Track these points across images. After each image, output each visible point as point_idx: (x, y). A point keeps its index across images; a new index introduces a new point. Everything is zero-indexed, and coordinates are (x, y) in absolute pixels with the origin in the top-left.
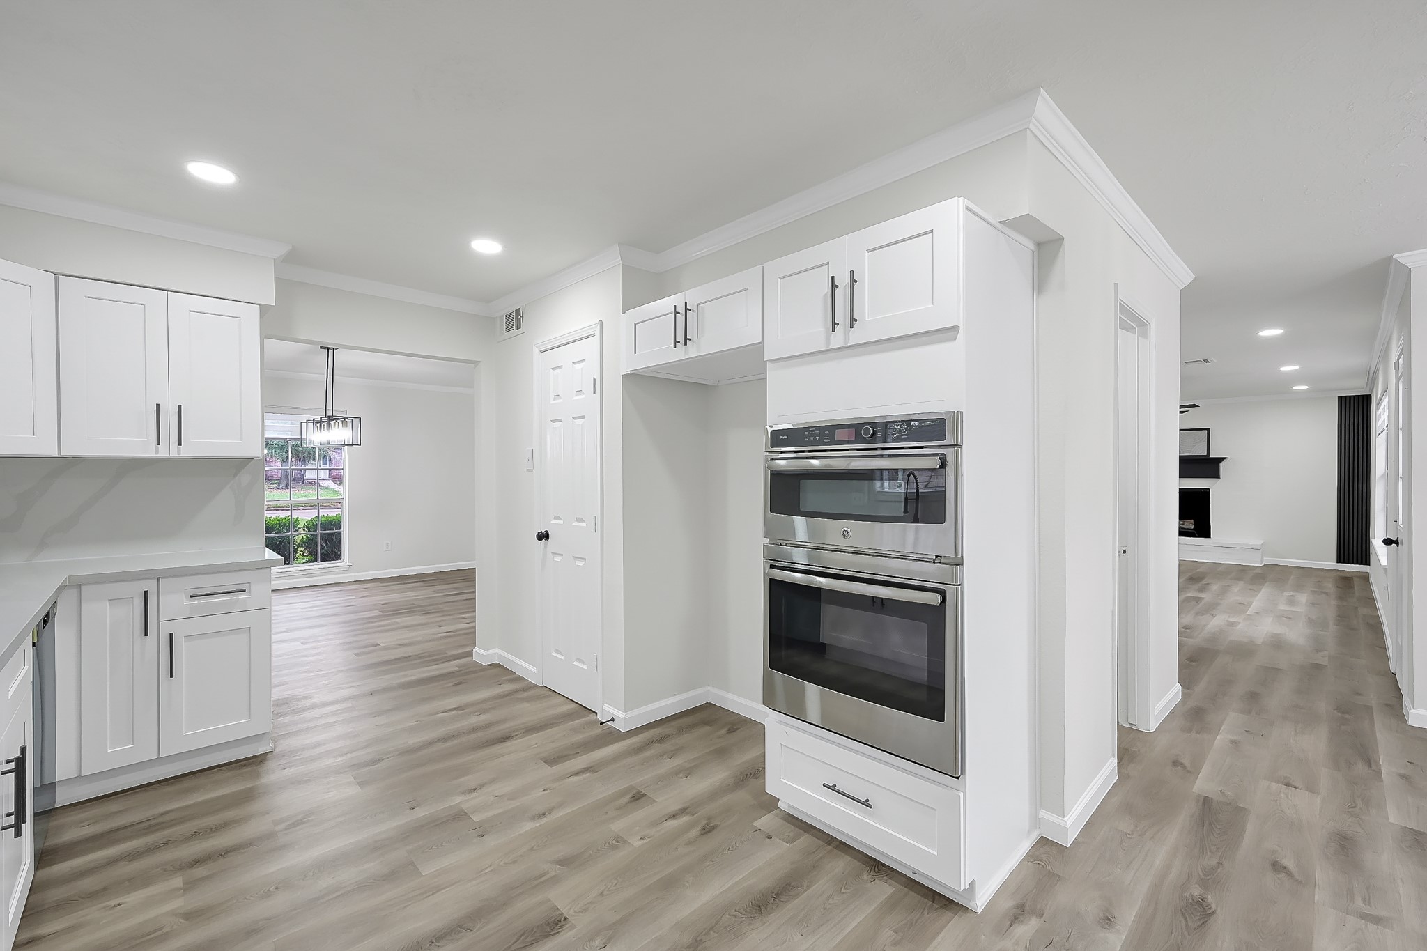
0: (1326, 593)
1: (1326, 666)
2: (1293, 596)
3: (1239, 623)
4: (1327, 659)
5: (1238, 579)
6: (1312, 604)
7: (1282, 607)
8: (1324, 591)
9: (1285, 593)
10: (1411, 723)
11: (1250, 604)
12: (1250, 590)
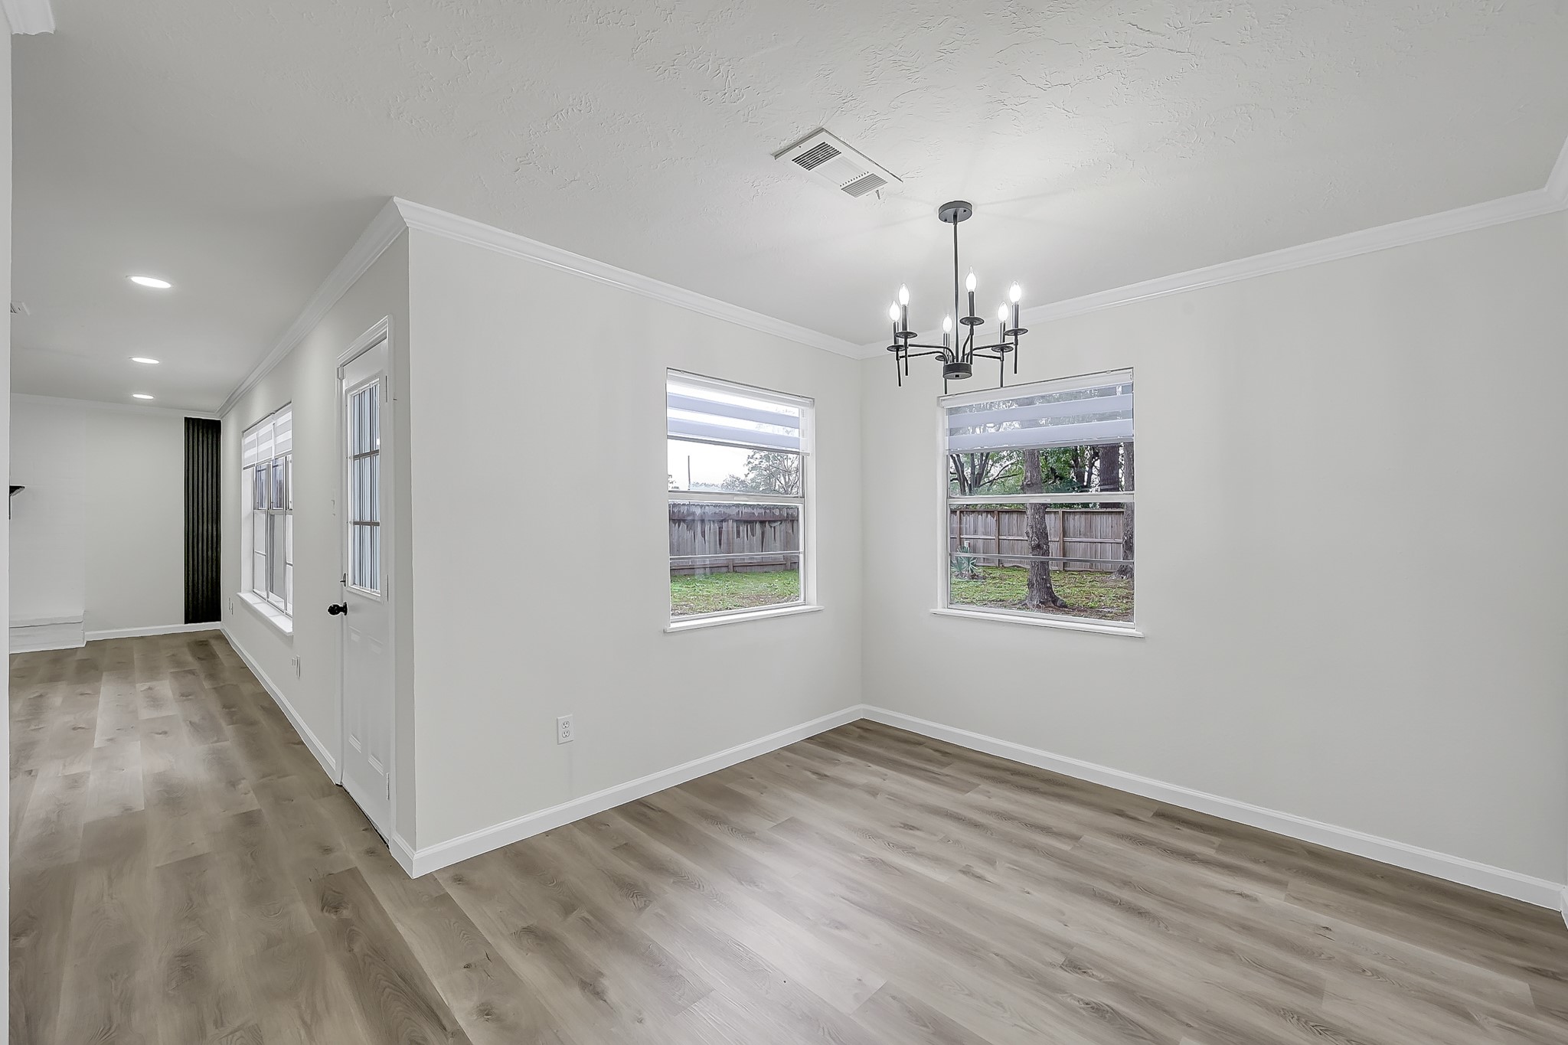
0: (192, 672)
1: (260, 810)
2: (150, 688)
3: (88, 773)
4: (251, 794)
5: (54, 678)
6: (182, 695)
7: (145, 714)
8: (186, 669)
9: (137, 685)
10: (415, 874)
11: (90, 728)
12: (82, 694)
